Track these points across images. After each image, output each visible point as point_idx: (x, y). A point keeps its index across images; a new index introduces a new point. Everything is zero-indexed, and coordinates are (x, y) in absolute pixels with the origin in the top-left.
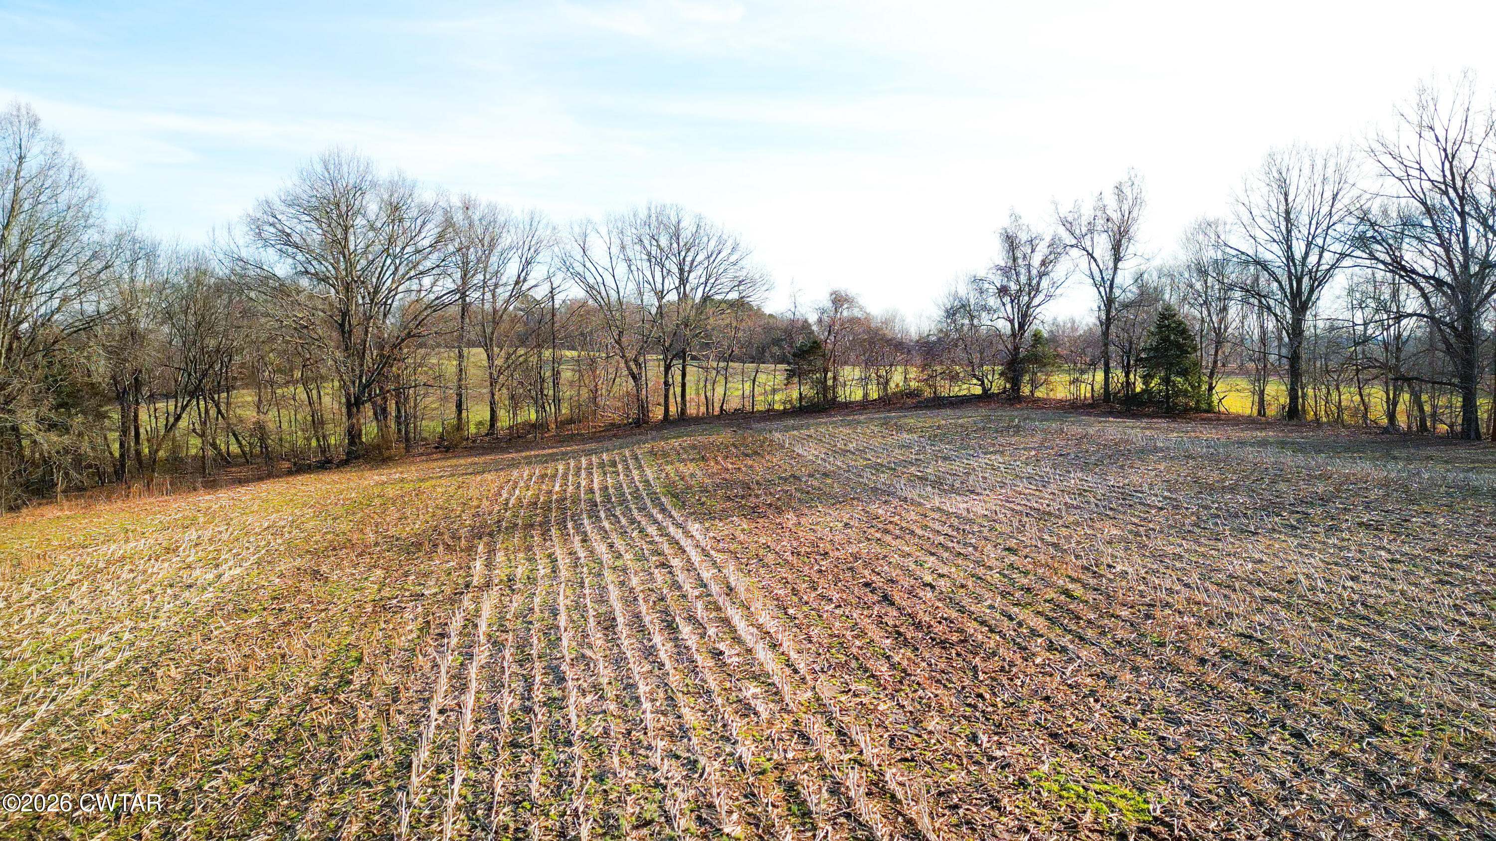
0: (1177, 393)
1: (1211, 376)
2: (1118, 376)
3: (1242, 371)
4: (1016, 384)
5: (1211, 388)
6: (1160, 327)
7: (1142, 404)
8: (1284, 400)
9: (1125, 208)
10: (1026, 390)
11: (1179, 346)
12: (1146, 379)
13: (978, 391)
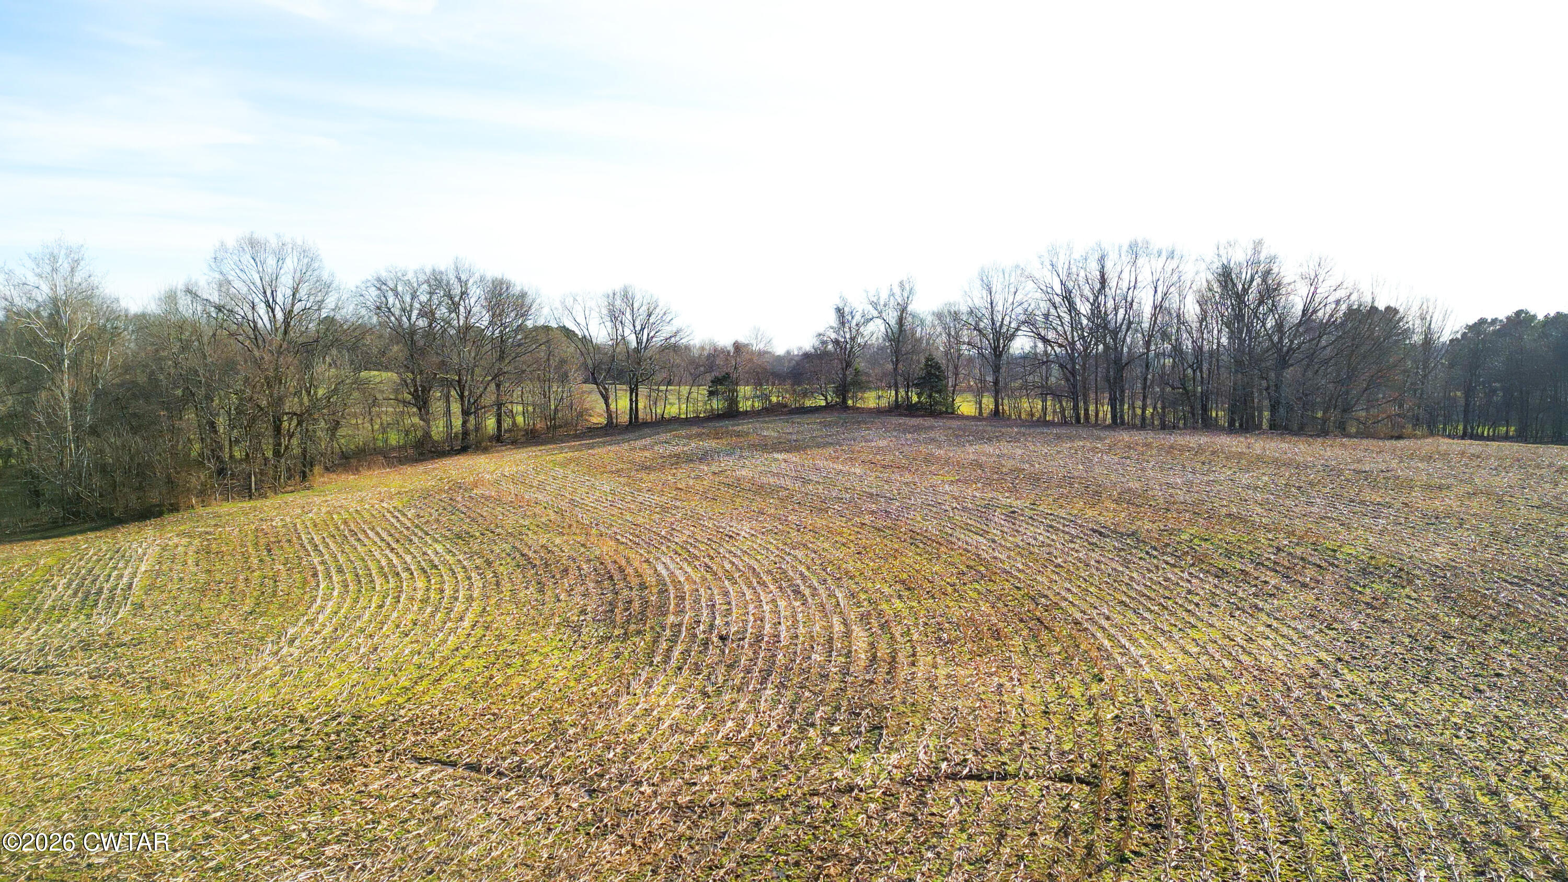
0: (937, 403)
1: (953, 394)
2: (902, 392)
3: (969, 389)
4: (844, 401)
5: (954, 400)
6: (926, 365)
7: (918, 409)
8: (992, 406)
9: (905, 295)
10: (850, 402)
11: (937, 377)
12: (919, 396)
13: (823, 403)
